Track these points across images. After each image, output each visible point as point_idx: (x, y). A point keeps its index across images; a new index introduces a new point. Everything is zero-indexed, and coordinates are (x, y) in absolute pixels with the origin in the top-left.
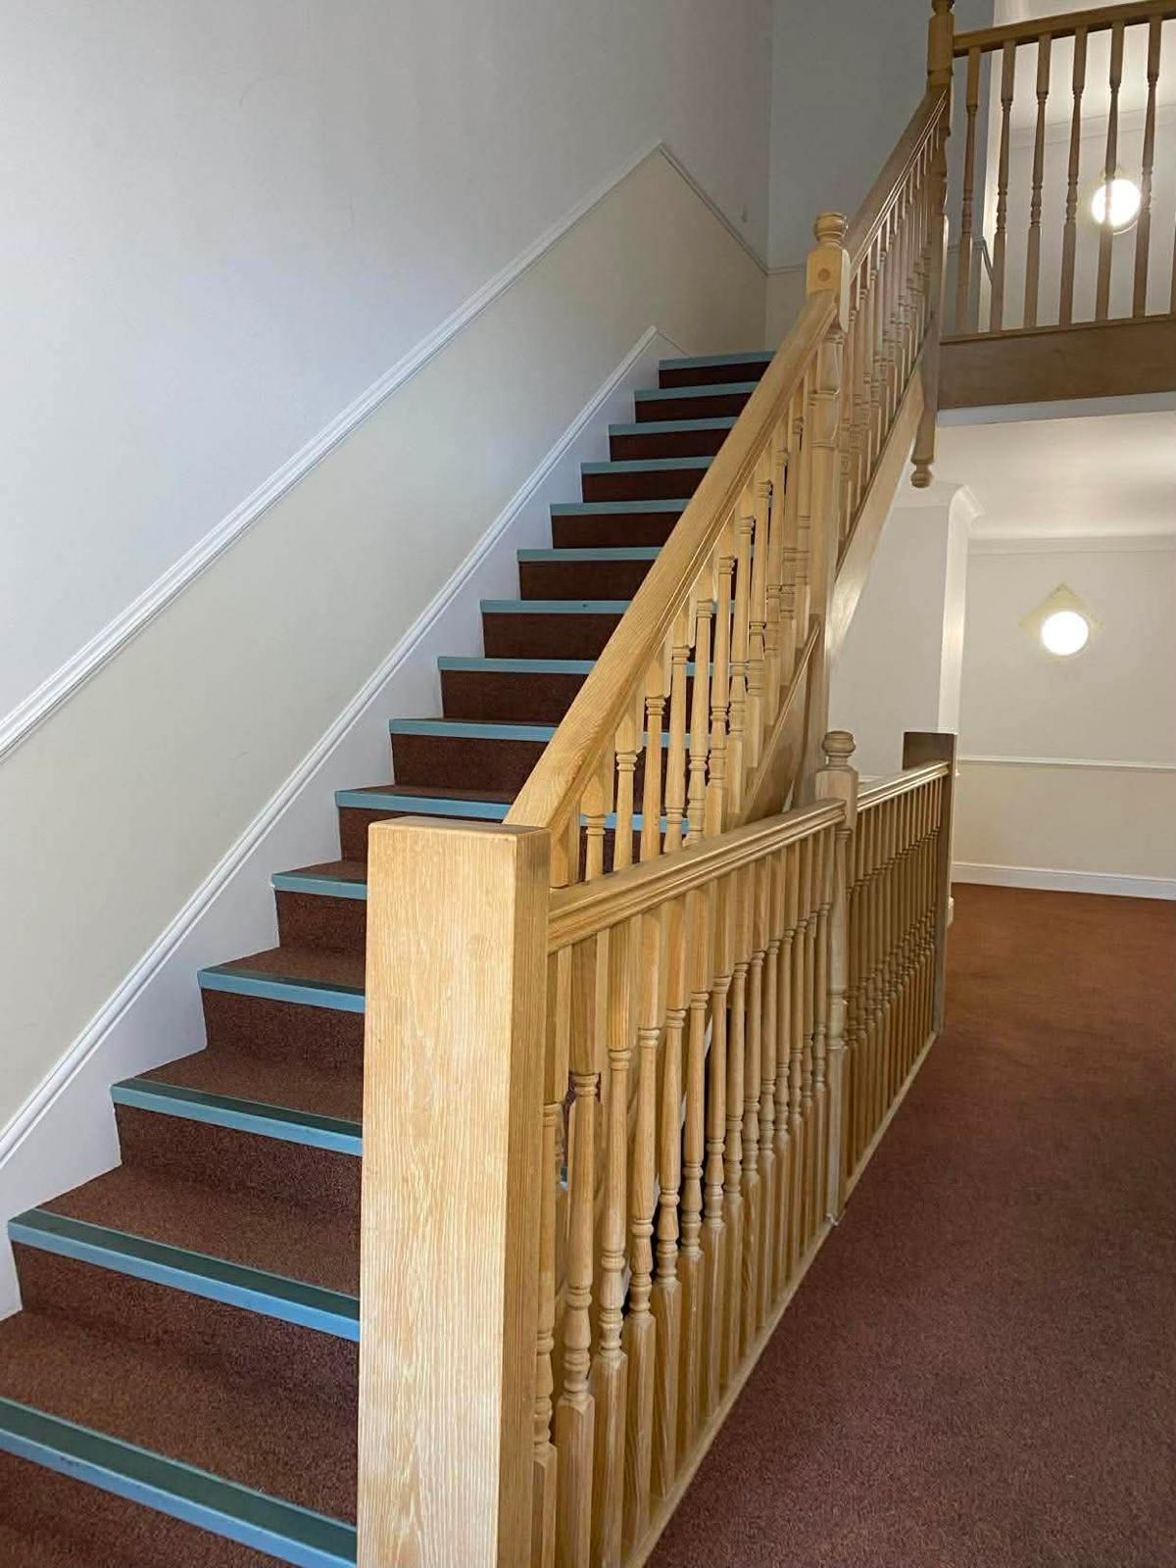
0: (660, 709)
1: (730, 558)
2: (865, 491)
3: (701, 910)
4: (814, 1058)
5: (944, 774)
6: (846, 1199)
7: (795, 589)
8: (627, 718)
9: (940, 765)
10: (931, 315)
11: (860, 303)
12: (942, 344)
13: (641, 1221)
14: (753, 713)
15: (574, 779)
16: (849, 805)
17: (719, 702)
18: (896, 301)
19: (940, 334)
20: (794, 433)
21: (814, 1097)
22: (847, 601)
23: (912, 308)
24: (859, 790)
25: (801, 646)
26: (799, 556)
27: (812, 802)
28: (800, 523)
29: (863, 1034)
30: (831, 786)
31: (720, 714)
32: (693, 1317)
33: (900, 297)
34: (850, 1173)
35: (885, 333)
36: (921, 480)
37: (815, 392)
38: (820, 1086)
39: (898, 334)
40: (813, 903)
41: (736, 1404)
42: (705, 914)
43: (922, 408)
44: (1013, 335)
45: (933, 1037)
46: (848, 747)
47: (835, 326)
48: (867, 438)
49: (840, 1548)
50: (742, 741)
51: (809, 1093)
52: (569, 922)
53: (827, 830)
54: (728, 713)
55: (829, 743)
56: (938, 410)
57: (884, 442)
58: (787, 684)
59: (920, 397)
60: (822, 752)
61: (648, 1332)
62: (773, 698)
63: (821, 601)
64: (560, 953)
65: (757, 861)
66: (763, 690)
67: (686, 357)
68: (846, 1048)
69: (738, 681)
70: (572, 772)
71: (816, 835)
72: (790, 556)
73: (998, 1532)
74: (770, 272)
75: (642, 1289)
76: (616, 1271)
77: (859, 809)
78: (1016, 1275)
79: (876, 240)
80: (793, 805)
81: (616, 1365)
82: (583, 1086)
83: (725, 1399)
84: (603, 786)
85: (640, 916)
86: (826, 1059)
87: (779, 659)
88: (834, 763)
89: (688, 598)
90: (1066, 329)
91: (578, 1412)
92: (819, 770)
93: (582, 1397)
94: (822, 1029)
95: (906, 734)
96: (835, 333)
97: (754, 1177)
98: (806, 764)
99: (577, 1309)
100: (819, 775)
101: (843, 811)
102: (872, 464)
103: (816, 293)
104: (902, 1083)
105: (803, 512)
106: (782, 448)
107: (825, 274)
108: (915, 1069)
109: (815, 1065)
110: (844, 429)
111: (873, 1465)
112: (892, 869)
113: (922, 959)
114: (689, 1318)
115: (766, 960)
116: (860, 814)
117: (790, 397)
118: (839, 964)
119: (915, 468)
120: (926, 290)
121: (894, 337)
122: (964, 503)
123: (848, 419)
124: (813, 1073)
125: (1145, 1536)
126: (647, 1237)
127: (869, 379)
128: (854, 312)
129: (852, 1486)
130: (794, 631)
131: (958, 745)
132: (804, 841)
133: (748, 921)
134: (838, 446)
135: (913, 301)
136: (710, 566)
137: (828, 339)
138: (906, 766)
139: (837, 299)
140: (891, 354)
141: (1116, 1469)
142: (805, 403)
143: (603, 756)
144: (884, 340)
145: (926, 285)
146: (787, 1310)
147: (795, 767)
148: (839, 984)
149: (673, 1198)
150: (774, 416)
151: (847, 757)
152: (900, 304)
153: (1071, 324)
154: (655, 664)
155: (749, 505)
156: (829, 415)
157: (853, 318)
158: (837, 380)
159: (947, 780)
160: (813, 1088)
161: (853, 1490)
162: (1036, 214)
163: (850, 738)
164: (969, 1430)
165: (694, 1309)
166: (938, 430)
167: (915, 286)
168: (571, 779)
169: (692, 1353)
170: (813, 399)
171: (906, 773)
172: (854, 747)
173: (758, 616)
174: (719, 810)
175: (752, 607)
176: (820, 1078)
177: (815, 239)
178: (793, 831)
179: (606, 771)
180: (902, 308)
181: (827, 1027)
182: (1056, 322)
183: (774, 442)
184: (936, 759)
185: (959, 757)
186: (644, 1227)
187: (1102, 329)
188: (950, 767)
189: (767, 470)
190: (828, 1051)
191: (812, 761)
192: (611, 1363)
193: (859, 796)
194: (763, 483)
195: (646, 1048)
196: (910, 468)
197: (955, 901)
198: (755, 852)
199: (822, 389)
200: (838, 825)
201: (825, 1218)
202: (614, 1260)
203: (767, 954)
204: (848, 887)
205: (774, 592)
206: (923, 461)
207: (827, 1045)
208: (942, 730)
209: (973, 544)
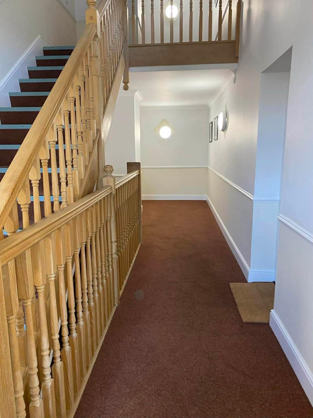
0: (47, 164)
1: (68, 111)
2: (110, 90)
3: (67, 230)
4: (108, 261)
5: (138, 174)
6: (120, 297)
7: (91, 121)
8: (33, 167)
9: (137, 171)
10: (125, 38)
11: (104, 30)
12: (129, 47)
13: (55, 335)
14: (80, 161)
15: (12, 194)
16: (113, 187)
17: (69, 158)
18: (115, 32)
19: (128, 44)
20: (86, 70)
21: (109, 273)
22: (107, 124)
23: (119, 34)
24: (116, 182)
25: (95, 139)
26: (91, 110)
27: (102, 188)
28: (91, 100)
29: (122, 250)
30: (107, 182)
31: (69, 163)
32: (76, 354)
33: (116, 30)
34: (121, 289)
35: (112, 41)
36: (126, 88)
37: (91, 57)
38: (111, 269)
39: (116, 43)
40: (105, 218)
41: (92, 371)
42: (69, 231)
43: (125, 66)
44: (148, 46)
45: (140, 244)
46: (111, 170)
47: (96, 36)
48: (109, 73)
49: (125, 410)
50: (78, 171)
51: (107, 272)
52: (11, 251)
53: (107, 196)
54: (72, 162)
55: (105, 169)
56: (129, 67)
57: (114, 75)
58: (91, 151)
59: (124, 62)
60: (104, 172)
61: (60, 368)
62: (87, 155)
63: (99, 124)
64: (9, 263)
65: (85, 210)
66: (83, 154)
67: (51, 46)
68: (117, 256)
69: (75, 151)
70: (11, 191)
71: (104, 198)
72: (88, 110)
73: (168, 393)
74: (76, 22)
75: (57, 356)
76: (46, 355)
77: (116, 188)
78: (166, 312)
79: (107, 9)
80: (97, 189)
81: (50, 384)
82: (26, 303)
83: (89, 371)
84: (26, 194)
85: (43, 240)
86: (112, 261)
87: (88, 144)
88: (108, 175)
89: (53, 124)
90: (162, 45)
91: (37, 407)
92: (103, 177)
93: (38, 401)
94: (110, 253)
95: (128, 163)
96: (97, 38)
97: (92, 304)
98: (100, 175)
99: (32, 375)
100: (103, 179)
101: (112, 189)
102: (111, 82)
103: (89, 24)
104: (133, 259)
105: (91, 96)
106: (82, 75)
107: (91, 18)
108: (136, 255)
109: (108, 264)
110: (102, 70)
111: (133, 380)
112: (127, 203)
113: (136, 225)
114: (75, 355)
115: (91, 240)
116: (117, 189)
117: (83, 58)
118: (114, 233)
119: (124, 84)
120: (123, 29)
121: (115, 43)
122: (138, 95)
123: (103, 67)
124: (108, 266)
125: (205, 382)
126: (57, 339)
127: (108, 55)
128: (102, 32)
129: (127, 389)
130: (92, 135)
131: (141, 165)
132: (101, 201)
133: (84, 229)
134: (100, 76)
135: (120, 32)
136: (60, 113)
137: (94, 40)
138: (128, 173)
139: (96, 26)
140: (114, 48)
141: (196, 364)
142: (88, 60)
143: (24, 183)
144: (112, 44)
145: (123, 28)
146: (105, 336)
147: (96, 176)
148: (114, 239)
149: (66, 323)
150: (78, 63)
151: (111, 173)
152: (116, 33)
153: (164, 43)
154: (42, 148)
155: (72, 93)
156: (97, 65)
157: (102, 34)
158: (98, 54)
159: (139, 175)
160: (109, 271)
161: (128, 390)
162: (152, 9)
163: (112, 167)
164: (158, 362)
165: (76, 351)
166: (129, 73)
167: (120, 28)
168: (11, 194)
169: (77, 365)
170: (91, 59)
171: (128, 175)
172: (113, 170)
173: (79, 130)
174: (72, 194)
175: (77, 126)
176: (110, 267)
177: (87, 5)
178: (97, 199)
179: (26, 188)
180: (117, 34)
181: (112, 252)
182: (160, 42)
183: (79, 72)
184: (136, 170)
185: (142, 167)
186: (56, 336)
187: (172, 45)
188: (140, 172)
189: (77, 82)
190: (112, 259)
191: (101, 174)
192: (48, 384)
193: (116, 184)
194: (77, 86)
195: (51, 281)
196: (122, 85)
197: (143, 206)
198: (85, 208)
199: (93, 56)
200: (111, 194)
201: (114, 305)
202: (46, 352)
203: (91, 237)
204: (115, 211)
205: (84, 122)
206: (126, 82)
207: (112, 256)
208: (137, 161)
209: (141, 107)
